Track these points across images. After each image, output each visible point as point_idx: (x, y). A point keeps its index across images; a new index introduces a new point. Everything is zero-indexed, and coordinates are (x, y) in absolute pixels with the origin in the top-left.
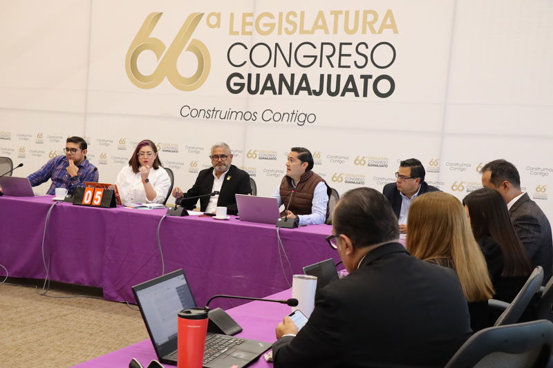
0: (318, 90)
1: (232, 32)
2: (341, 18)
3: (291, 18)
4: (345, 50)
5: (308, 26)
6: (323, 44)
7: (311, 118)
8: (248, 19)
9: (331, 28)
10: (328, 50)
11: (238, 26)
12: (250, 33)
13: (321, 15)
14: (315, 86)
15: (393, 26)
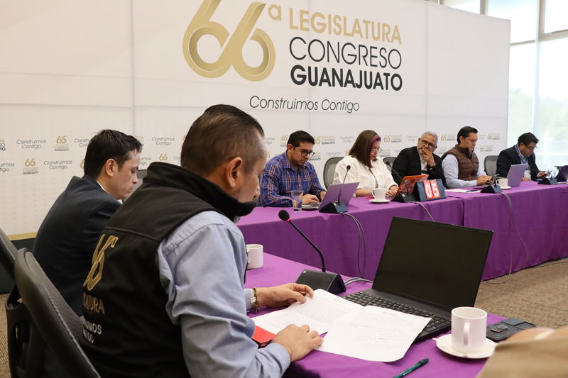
0: (359, 84)
1: (292, 27)
2: (370, 26)
5: (349, 30)
6: (360, 46)
7: (356, 107)
8: (305, 17)
9: (364, 33)
10: (363, 51)
11: (296, 22)
12: (307, 30)
15: (398, 38)
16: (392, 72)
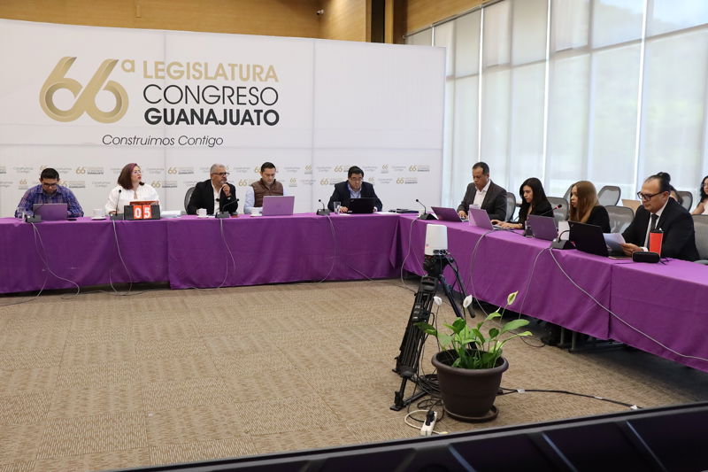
0: (223, 121)
1: (146, 76)
2: (237, 70)
3: (197, 67)
4: (242, 92)
5: (212, 73)
6: (224, 87)
7: (219, 141)
8: (160, 67)
9: (229, 75)
10: (227, 92)
11: (151, 71)
12: (163, 78)
13: (221, 66)
14: (220, 117)
15: (275, 76)
16: (265, 109)
